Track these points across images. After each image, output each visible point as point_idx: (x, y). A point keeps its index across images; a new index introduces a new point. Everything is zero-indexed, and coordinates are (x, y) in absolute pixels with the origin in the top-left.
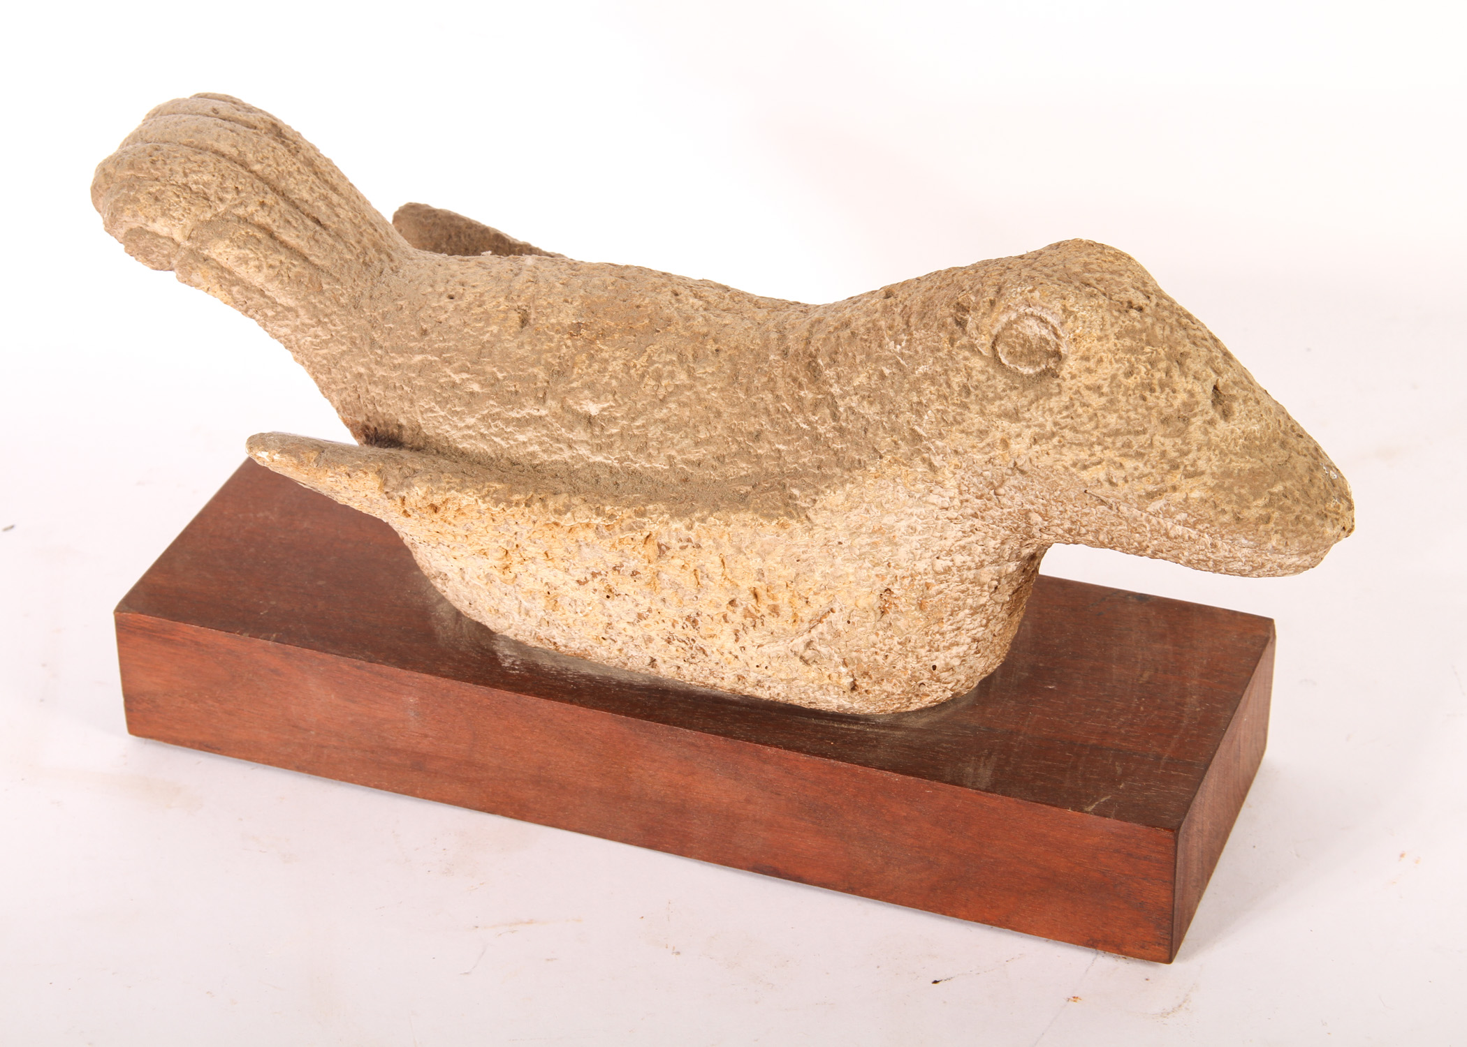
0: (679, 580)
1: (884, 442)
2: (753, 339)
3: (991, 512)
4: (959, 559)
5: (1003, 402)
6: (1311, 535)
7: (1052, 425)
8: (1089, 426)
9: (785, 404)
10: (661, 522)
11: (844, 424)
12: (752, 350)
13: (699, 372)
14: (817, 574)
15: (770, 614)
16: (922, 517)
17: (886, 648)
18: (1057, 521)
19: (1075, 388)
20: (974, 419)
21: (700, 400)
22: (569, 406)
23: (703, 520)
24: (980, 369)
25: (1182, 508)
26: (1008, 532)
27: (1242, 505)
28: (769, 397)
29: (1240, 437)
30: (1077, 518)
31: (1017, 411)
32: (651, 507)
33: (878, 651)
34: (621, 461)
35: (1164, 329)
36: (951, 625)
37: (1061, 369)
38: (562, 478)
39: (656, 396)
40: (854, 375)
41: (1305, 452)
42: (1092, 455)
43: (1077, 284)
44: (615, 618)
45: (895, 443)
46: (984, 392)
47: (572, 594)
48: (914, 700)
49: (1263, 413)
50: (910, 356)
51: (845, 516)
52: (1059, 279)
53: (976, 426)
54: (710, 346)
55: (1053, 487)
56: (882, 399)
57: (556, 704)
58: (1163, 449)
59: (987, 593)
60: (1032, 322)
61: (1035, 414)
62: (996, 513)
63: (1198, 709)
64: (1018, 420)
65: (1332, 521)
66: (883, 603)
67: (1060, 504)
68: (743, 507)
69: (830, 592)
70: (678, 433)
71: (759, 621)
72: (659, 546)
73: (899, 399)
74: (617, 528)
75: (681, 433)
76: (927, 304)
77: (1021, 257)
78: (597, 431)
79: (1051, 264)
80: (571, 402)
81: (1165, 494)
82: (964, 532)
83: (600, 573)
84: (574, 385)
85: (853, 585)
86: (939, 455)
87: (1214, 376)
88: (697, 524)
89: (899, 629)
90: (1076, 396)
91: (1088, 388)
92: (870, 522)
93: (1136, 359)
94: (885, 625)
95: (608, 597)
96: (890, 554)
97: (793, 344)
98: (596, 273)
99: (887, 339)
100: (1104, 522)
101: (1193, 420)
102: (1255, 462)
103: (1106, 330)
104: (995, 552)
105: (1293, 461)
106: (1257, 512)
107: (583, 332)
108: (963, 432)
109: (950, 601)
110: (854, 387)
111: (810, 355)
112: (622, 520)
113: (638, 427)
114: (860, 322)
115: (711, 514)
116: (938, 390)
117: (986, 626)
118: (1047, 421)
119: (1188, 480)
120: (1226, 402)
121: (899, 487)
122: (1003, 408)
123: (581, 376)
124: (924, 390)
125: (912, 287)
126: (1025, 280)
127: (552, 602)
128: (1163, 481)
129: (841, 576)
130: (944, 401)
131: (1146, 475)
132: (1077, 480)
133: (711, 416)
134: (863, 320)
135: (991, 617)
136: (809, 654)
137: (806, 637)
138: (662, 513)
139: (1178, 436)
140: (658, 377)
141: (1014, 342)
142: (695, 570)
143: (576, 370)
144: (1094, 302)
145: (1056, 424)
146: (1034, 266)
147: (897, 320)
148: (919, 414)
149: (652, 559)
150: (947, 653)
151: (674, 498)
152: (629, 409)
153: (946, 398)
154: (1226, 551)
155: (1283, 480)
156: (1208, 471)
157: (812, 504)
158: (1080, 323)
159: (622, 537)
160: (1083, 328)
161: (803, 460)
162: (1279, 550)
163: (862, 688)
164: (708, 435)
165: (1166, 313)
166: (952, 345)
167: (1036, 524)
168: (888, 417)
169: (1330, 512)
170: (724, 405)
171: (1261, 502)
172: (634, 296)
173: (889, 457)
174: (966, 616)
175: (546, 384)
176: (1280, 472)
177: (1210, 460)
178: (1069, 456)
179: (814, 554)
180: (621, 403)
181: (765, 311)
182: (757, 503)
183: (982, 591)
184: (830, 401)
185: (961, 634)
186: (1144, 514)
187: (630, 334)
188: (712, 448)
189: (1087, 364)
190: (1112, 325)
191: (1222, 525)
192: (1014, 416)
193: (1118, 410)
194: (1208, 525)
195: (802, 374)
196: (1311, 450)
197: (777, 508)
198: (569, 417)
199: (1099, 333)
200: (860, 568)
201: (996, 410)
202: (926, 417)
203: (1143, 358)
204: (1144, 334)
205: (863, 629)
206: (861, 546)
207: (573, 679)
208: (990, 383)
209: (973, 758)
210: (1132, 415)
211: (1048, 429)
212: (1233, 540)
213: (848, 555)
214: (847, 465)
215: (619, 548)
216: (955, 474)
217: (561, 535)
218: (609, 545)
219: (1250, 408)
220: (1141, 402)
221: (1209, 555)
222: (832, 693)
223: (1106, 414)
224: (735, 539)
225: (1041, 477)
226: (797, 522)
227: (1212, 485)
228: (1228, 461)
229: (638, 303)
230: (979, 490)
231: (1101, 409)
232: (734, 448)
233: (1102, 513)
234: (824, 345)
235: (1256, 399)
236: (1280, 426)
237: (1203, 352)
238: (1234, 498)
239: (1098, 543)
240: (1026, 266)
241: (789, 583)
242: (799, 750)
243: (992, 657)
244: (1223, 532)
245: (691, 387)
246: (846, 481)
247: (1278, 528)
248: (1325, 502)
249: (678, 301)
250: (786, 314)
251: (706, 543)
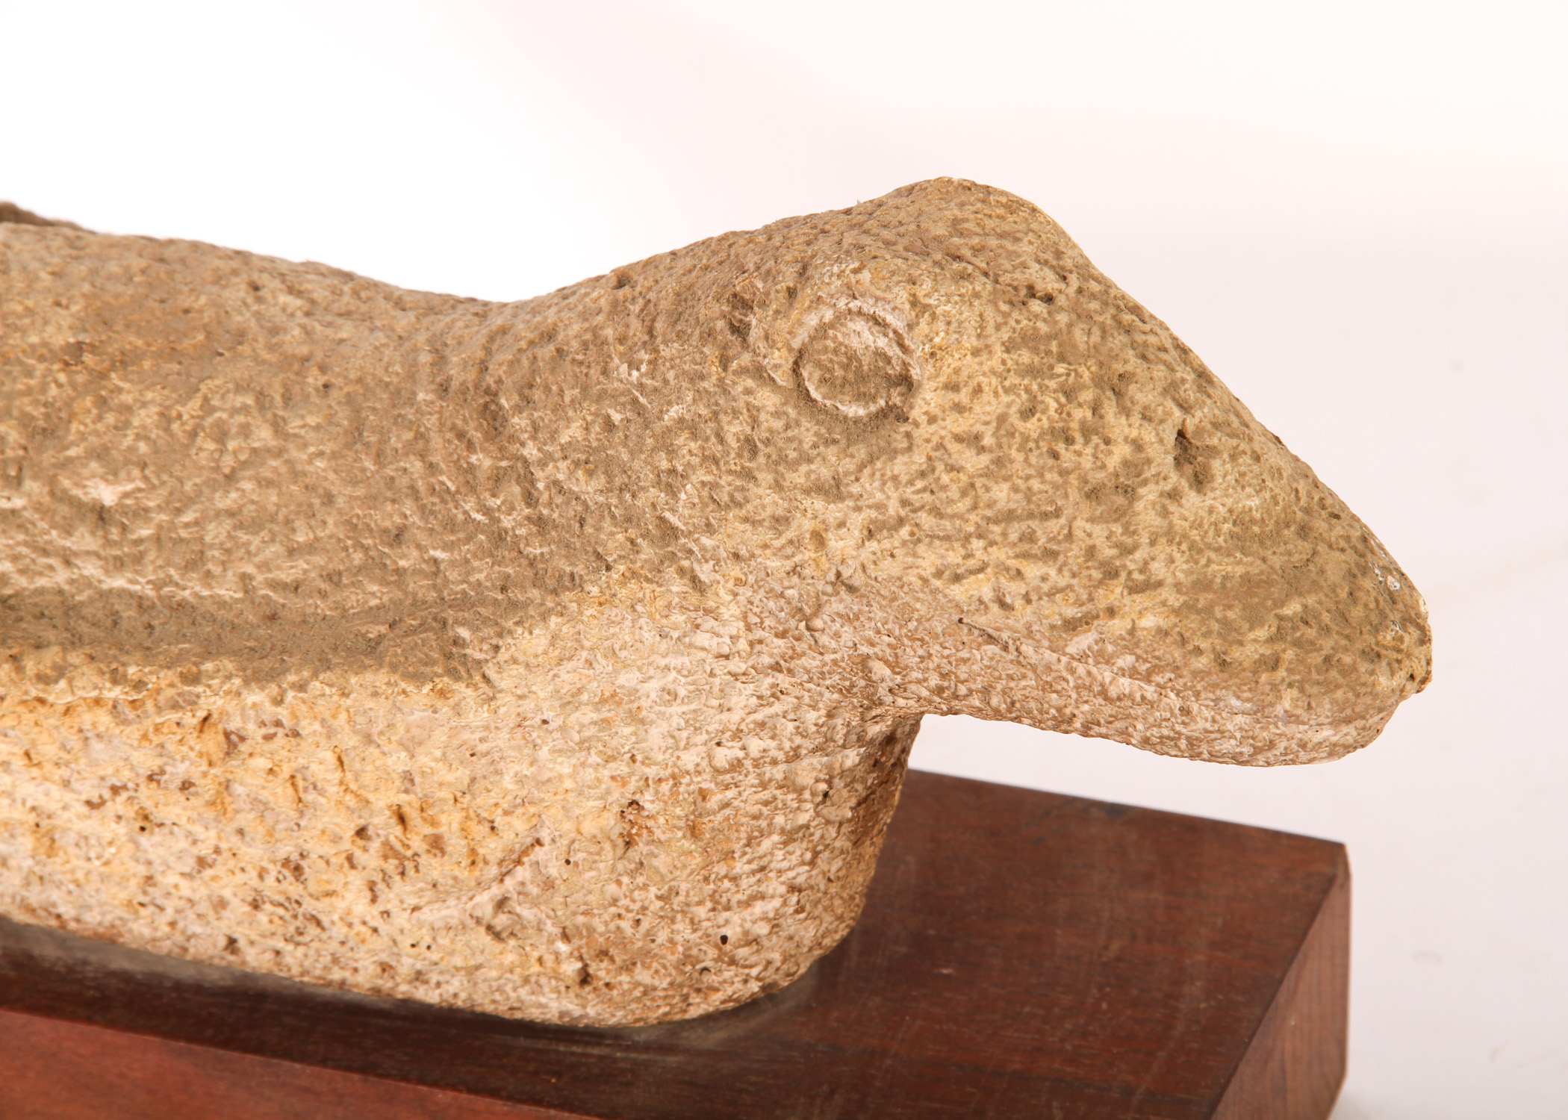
0: (264, 795)
1: (614, 541)
2: (389, 364)
3: (804, 661)
4: (755, 745)
5: (813, 467)
6: (1353, 689)
7: (897, 504)
8: (962, 506)
9: (444, 478)
10: (228, 693)
11: (545, 512)
12: (387, 385)
13: (294, 425)
14: (507, 778)
15: (428, 851)
16: (685, 672)
17: (636, 906)
18: (916, 675)
19: (935, 439)
20: (766, 499)
21: (295, 474)
22: (65, 491)
23: (301, 687)
24: (773, 409)
25: (1126, 647)
26: (836, 696)
27: (1230, 638)
28: (416, 466)
29: (1225, 520)
30: (949, 667)
31: (837, 482)
32: (208, 666)
33: (623, 912)
34: (157, 586)
35: (1089, 333)
36: (749, 862)
37: (912, 407)
38: (51, 619)
39: (217, 469)
40: (562, 424)
41: (1342, 544)
42: (968, 556)
43: (938, 256)
44: (158, 867)
45: (632, 542)
46: (781, 450)
47: (78, 826)
48: (695, 999)
49: (1265, 476)
50: (656, 390)
51: (551, 673)
52: (906, 249)
53: (769, 511)
54: (314, 379)
55: (905, 615)
56: (609, 467)
57: (63, 1027)
58: (1090, 542)
59: (809, 806)
60: (859, 325)
61: (868, 486)
62: (812, 662)
63: (1203, 1005)
64: (840, 497)
65: (1389, 664)
66: (627, 826)
67: (919, 643)
68: (371, 662)
69: (532, 810)
70: (257, 533)
71: (409, 865)
72: (227, 735)
73: (637, 464)
74: (150, 706)
75: (262, 534)
76: (685, 297)
77: (848, 212)
78: (115, 533)
79: (895, 222)
80: (66, 483)
81: (1096, 623)
82: (760, 697)
83: (125, 787)
84: (72, 452)
85: (571, 797)
86: (707, 561)
87: (1177, 413)
88: (290, 695)
89: (657, 871)
90: (938, 454)
91: (958, 438)
92: (595, 684)
93: (1040, 386)
94: (633, 866)
95: (143, 829)
96: (634, 739)
97: (458, 372)
98: (113, 252)
99: (616, 360)
100: (997, 674)
101: (1142, 491)
102: (1251, 564)
103: (986, 337)
104: (818, 732)
105: (1319, 560)
106: (1256, 651)
107: (87, 358)
108: (746, 520)
109: (744, 820)
110: (562, 445)
111: (488, 391)
112: (158, 691)
113: (187, 525)
114: (572, 331)
115: (315, 675)
116: (703, 448)
117: (812, 863)
118: (888, 497)
119: (1135, 596)
120: (1200, 459)
121: (642, 621)
122: (813, 476)
123: (83, 437)
124: (679, 447)
125: (661, 267)
126: (848, 253)
127: (46, 841)
128: (1091, 599)
129: (549, 780)
130: (714, 468)
131: (1061, 590)
132: (944, 600)
133: (316, 501)
134: (576, 328)
135: (820, 848)
136: (502, 921)
137: (496, 891)
138: (229, 677)
139: (1116, 521)
140: (221, 436)
141: (831, 361)
142: (293, 777)
143: (74, 426)
144: (966, 288)
145: (905, 503)
146: (865, 226)
147: (632, 327)
148: (672, 491)
149: (214, 758)
150: (746, 914)
151: (252, 649)
152: (171, 494)
153: (716, 462)
154: (1206, 720)
155: (1301, 594)
156: (1170, 580)
157: (491, 654)
158: (941, 325)
159: (159, 720)
160: (947, 333)
161: (477, 576)
162: (1298, 717)
163: (599, 979)
164: (311, 536)
165: (1094, 305)
166: (725, 368)
167: (883, 680)
168: (620, 498)
169: (1386, 648)
170: (337, 482)
171: (1262, 633)
172: (180, 292)
173: (622, 568)
174: (774, 847)
175: (21, 452)
176: (1296, 580)
177: (1172, 561)
178: (929, 559)
179: (500, 743)
180: (155, 481)
181: (411, 316)
182: (396, 655)
183: (800, 801)
184: (522, 471)
185: (767, 878)
186: (1064, 659)
187: (171, 360)
188: (319, 560)
189: (956, 397)
190: (998, 328)
191: (1195, 674)
192: (833, 490)
193: (1011, 476)
194: (1172, 676)
195: (472, 424)
196: (1354, 540)
197: (429, 662)
198: (64, 510)
199: (974, 341)
200: (583, 765)
201: (802, 480)
202: (683, 496)
203: (1053, 384)
204: (1054, 343)
205: (592, 874)
206: (582, 726)
207: (95, 979)
208: (790, 433)
209: (802, 1100)
210: (1036, 484)
211: (892, 511)
212: (1217, 700)
213: (560, 744)
214: (551, 583)
215: (156, 740)
216: (736, 595)
217: (52, 721)
218: (137, 735)
219: (1243, 469)
220: (1051, 462)
221: (1178, 728)
222: (546, 989)
223: (990, 483)
224: (359, 719)
225: (884, 598)
226: (467, 686)
227: (1177, 604)
228: (1203, 561)
229: (186, 305)
230: (779, 622)
231: (981, 476)
232: (358, 557)
233: (992, 659)
234: (510, 373)
235: (1254, 452)
236: (1298, 499)
237: (1160, 372)
238: (1215, 626)
239: (990, 712)
240: (852, 227)
241: (459, 795)
242: (494, 1093)
243: (828, 918)
244: (1199, 687)
245: (279, 453)
246: (550, 611)
247: (1293, 678)
248: (1376, 630)
249: (259, 300)
250: (448, 319)
251: (309, 727)
